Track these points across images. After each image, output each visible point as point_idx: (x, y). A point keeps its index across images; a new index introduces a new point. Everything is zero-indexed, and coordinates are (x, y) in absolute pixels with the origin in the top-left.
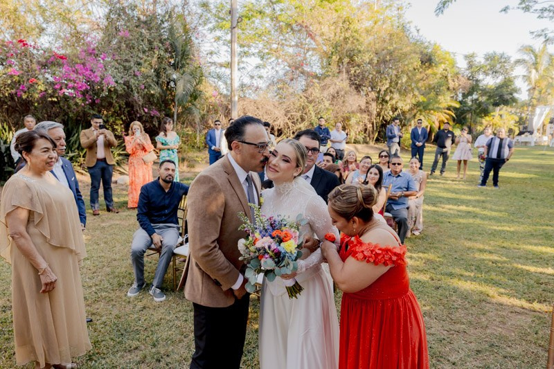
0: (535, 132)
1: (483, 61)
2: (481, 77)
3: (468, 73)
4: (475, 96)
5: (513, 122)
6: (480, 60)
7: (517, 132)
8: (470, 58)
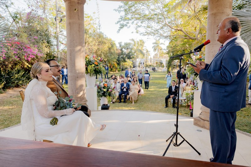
0: (137, 67)
1: (124, 45)
2: (123, 50)
3: (120, 48)
4: (122, 56)
5: (131, 64)
6: (123, 44)
7: (132, 67)
8: (120, 43)
